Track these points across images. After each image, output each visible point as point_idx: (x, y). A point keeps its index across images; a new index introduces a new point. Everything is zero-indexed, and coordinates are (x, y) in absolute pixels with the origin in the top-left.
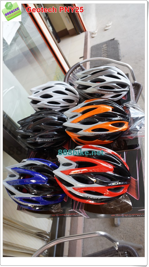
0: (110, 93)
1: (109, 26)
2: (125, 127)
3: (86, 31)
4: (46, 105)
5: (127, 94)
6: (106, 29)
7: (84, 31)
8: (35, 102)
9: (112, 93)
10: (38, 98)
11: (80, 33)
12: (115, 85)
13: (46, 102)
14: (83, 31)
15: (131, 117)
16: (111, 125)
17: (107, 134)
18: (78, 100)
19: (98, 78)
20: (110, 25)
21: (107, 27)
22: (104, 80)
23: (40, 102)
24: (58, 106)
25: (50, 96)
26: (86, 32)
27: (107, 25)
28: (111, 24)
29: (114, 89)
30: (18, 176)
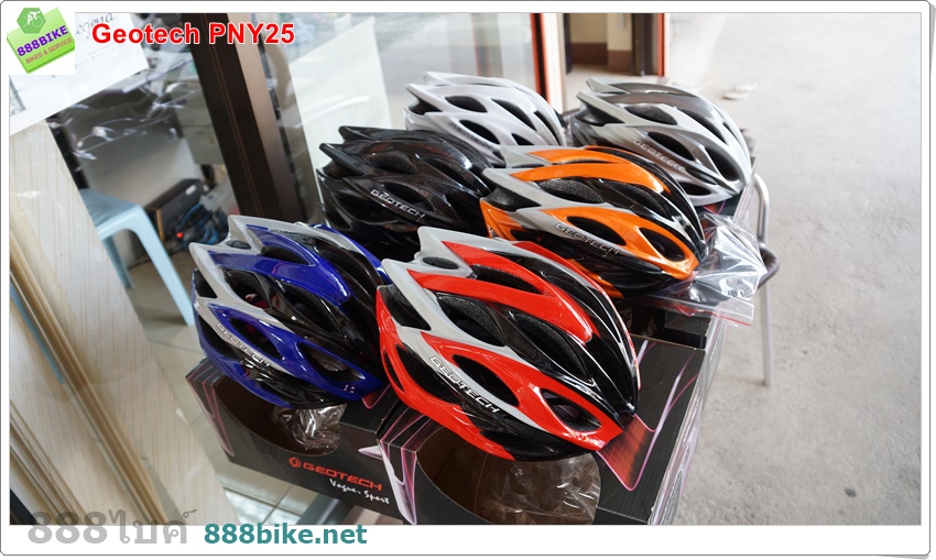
0: (675, 165)
1: (740, 92)
2: (683, 267)
3: (663, 74)
4: (453, 126)
5: (727, 200)
6: (729, 95)
7: (656, 74)
8: (423, 107)
9: (681, 169)
10: (438, 99)
11: (643, 73)
12: (702, 148)
13: (456, 118)
14: (655, 71)
15: (714, 250)
16: (641, 230)
17: (613, 252)
19: (657, 108)
20: (746, 91)
21: (734, 90)
22: (671, 118)
23: (438, 110)
25: (478, 107)
26: (662, 79)
27: (737, 88)
28: (749, 88)
29: (693, 159)
30: (256, 251)
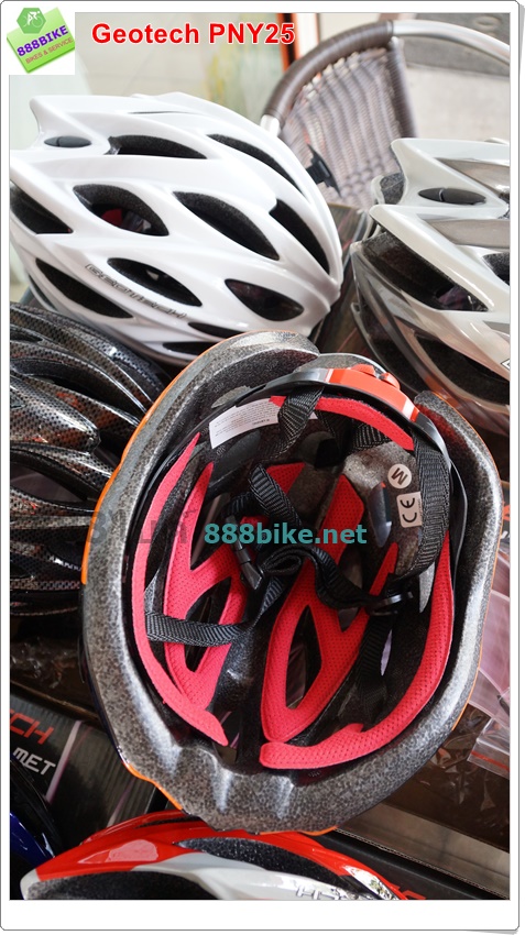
4: (94, 271)
13: (100, 253)
18: (328, 307)
23: (64, 229)
24: (179, 316)
